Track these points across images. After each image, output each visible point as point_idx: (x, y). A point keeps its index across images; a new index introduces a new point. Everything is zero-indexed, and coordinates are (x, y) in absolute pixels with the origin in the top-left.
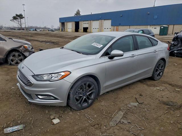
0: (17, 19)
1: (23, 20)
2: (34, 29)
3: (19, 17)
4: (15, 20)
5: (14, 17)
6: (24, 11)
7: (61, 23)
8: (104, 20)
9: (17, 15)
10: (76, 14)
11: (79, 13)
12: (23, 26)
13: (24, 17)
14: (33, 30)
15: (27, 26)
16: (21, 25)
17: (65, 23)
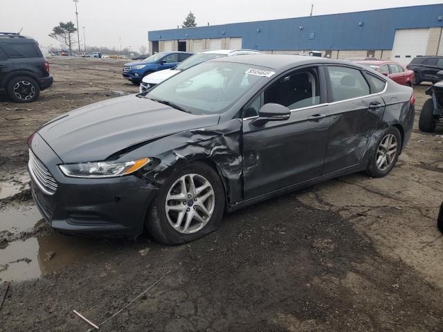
0: (63, 32)
1: (74, 36)
2: (97, 55)
3: (66, 28)
4: (57, 36)
5: (56, 28)
6: (77, 14)
7: (151, 43)
8: (231, 38)
9: (62, 25)
10: (186, 23)
11: (193, 22)
12: (75, 47)
13: (75, 29)
14: (95, 56)
15: (82, 48)
16: (70, 46)
17: (160, 42)
